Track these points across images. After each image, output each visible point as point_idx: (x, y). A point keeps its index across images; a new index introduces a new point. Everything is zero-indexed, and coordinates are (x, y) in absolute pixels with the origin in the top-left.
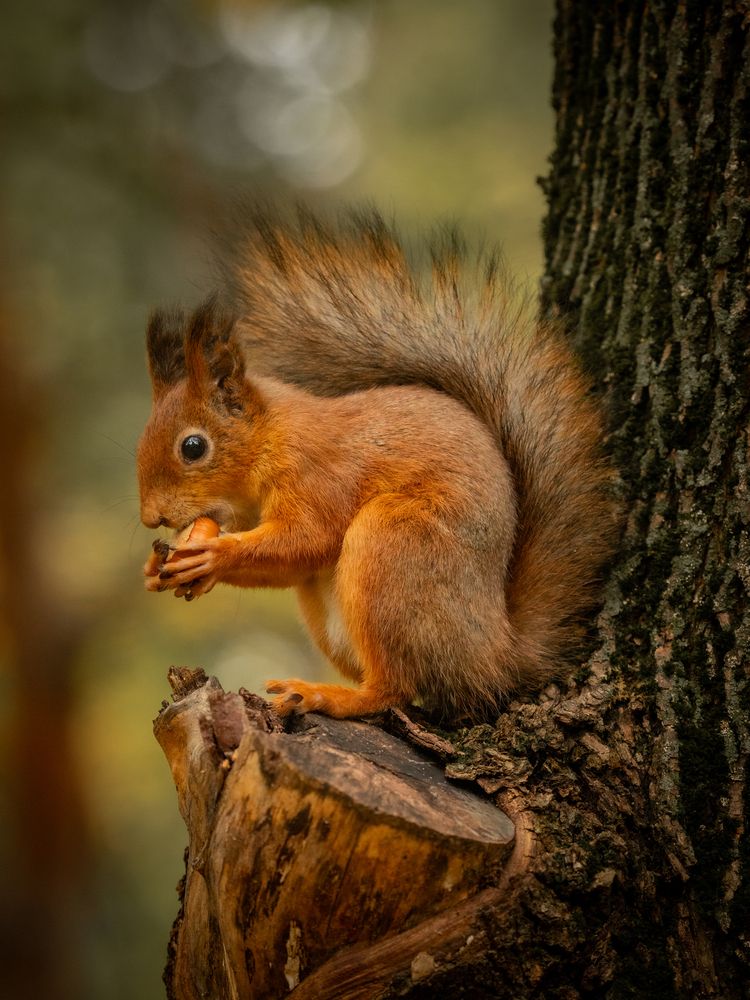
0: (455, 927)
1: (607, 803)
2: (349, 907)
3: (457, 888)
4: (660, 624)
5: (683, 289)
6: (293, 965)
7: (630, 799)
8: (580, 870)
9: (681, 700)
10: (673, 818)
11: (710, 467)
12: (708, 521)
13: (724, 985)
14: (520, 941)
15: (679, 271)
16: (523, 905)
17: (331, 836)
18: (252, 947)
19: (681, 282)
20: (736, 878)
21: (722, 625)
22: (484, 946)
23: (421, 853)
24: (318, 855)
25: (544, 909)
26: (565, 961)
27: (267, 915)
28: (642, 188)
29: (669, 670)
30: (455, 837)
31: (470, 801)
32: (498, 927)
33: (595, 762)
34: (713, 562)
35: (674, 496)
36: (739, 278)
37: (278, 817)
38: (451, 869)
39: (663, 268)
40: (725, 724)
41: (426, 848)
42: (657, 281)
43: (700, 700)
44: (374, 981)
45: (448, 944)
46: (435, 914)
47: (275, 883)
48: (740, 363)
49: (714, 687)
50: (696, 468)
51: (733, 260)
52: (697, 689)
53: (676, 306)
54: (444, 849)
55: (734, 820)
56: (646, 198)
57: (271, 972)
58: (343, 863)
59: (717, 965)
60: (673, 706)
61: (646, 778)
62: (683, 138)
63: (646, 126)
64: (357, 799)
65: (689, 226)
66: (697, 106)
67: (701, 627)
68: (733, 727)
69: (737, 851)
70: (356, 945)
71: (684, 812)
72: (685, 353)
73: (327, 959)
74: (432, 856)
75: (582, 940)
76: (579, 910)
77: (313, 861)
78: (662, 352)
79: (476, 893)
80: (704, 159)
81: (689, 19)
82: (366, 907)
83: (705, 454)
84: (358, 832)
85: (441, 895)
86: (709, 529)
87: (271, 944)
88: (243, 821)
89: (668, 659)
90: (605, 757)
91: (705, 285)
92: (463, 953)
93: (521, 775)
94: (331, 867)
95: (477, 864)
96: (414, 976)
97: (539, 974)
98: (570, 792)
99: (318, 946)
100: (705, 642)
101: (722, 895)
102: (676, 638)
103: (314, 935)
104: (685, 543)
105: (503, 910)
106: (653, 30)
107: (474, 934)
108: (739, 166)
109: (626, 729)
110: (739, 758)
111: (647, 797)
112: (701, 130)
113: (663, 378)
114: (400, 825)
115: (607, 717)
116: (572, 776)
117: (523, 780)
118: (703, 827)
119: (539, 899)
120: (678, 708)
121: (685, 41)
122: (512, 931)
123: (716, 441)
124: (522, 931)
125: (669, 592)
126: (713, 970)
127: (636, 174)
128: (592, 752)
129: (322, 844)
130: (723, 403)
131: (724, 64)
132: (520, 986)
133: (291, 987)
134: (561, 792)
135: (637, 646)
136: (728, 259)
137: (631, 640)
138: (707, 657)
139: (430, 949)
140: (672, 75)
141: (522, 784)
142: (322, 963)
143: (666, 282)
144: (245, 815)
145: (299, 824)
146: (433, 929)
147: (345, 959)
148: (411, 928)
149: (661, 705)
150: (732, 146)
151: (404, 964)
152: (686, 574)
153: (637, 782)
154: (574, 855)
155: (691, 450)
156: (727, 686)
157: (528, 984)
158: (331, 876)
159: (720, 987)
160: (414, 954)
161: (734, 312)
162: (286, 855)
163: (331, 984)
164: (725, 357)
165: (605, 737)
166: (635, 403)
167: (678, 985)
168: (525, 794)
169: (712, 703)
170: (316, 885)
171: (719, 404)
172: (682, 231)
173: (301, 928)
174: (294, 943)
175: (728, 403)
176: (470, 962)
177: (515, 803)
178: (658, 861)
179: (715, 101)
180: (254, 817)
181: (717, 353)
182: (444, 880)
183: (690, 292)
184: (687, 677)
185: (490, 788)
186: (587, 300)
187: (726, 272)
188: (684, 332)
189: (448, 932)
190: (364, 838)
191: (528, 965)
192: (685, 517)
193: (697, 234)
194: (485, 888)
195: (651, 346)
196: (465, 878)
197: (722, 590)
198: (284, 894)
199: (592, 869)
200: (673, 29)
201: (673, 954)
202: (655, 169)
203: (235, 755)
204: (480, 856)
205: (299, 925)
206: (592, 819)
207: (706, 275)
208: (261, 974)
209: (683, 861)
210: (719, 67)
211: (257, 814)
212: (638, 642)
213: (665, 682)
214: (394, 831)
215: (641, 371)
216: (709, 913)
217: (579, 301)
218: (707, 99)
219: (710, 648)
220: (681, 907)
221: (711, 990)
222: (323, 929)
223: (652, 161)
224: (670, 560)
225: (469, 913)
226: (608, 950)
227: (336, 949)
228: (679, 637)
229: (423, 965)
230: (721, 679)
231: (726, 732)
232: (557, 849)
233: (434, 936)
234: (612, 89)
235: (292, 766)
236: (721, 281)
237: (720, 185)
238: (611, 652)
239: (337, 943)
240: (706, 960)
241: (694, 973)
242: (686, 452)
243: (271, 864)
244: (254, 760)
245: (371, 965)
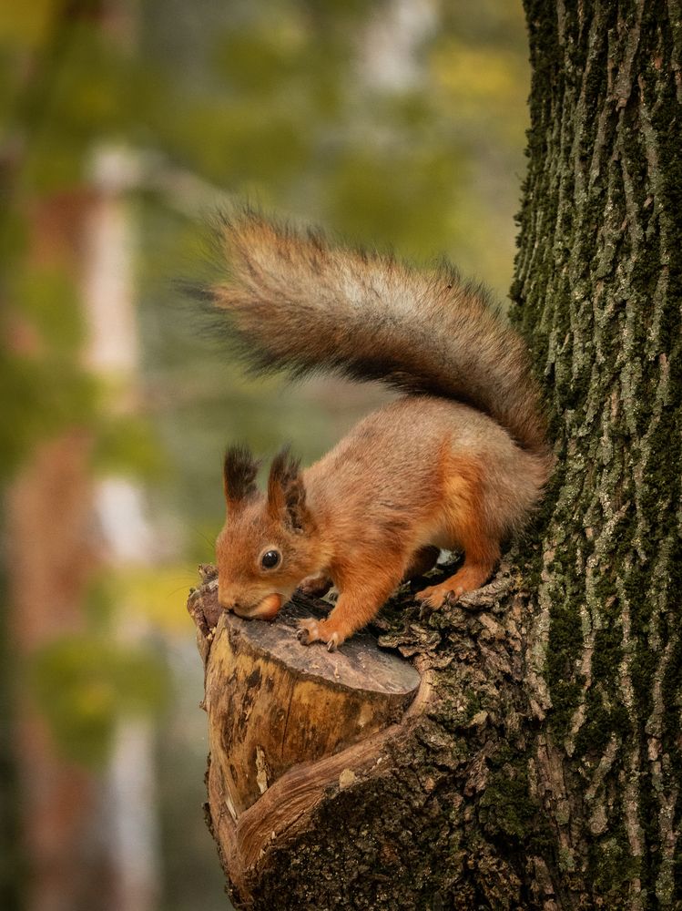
0: (369, 752)
1: (491, 665)
2: (294, 737)
3: (370, 724)
4: (550, 535)
5: (577, 294)
6: (262, 777)
7: (510, 661)
8: (463, 712)
9: (557, 590)
10: (538, 675)
11: (586, 424)
12: (585, 461)
13: (569, 792)
14: (416, 762)
15: (575, 281)
16: (417, 736)
17: (275, 688)
18: (233, 763)
19: (576, 289)
20: (581, 717)
21: (588, 536)
22: (389, 765)
23: (338, 701)
24: (268, 701)
25: (433, 739)
26: (452, 776)
27: (241, 742)
28: (559, 220)
29: (551, 568)
30: (362, 690)
31: (391, 662)
32: (398, 752)
33: (486, 635)
34: (587, 491)
35: (565, 443)
36: (612, 287)
37: (241, 675)
38: (363, 712)
39: (567, 278)
40: (583, 607)
41: (342, 698)
42: (563, 287)
43: (569, 590)
44: (315, 788)
45: (364, 764)
46: (357, 742)
47: (243, 720)
48: (609, 349)
49: (578, 580)
50: (579, 423)
51: (607, 275)
52: (568, 582)
53: (572, 306)
54: (355, 700)
55: (584, 676)
56: (561, 227)
57: (248, 781)
58: (285, 707)
59: (565, 779)
60: (550, 594)
61: (525, 647)
62: (581, 186)
63: (563, 176)
64: (289, 664)
65: (583, 248)
66: (590, 164)
67: (575, 537)
68: (589, 610)
69: (583, 698)
70: (303, 763)
71: (548, 671)
72: (576, 341)
73: (284, 773)
74: (347, 702)
75: (463, 761)
76: (463, 740)
77: (266, 706)
78: (564, 339)
79: (385, 728)
80: (593, 202)
81: (587, 102)
82: (306, 737)
83: (585, 413)
84: (292, 687)
85: (358, 730)
86: (585, 467)
87: (246, 761)
88: (220, 677)
89: (551, 560)
90: (493, 631)
91: (590, 292)
92: (374, 771)
93: (432, 643)
94: (278, 710)
95: (383, 708)
96: (341, 786)
97: (432, 785)
98: (467, 656)
99: (278, 763)
100: (576, 549)
101: (570, 729)
102: (559, 545)
103: (274, 757)
104: (569, 476)
105: (402, 740)
106: (568, 107)
107: (383, 757)
108: (614, 207)
109: (517, 610)
110: (591, 632)
111: (524, 660)
112: (592, 181)
113: (564, 357)
114: (321, 681)
115: (504, 601)
116: (469, 644)
117: (433, 647)
118: (561, 681)
119: (430, 733)
120: (554, 596)
121: (585, 116)
122: (409, 755)
123: (591, 405)
124: (417, 755)
125: (556, 512)
126: (562, 782)
127: (556, 210)
128: (486, 628)
129: (270, 694)
130: (596, 377)
131: (607, 135)
132: (419, 793)
133: (262, 791)
134: (460, 656)
135: (535, 551)
136: (604, 274)
137: (531, 546)
138: (576, 559)
139: (352, 767)
140: (578, 139)
141: (432, 651)
142: (282, 775)
143: (568, 290)
144: (222, 672)
145: (254, 680)
146: (352, 753)
147: (297, 772)
148: (340, 751)
149: (541, 593)
150: (609, 194)
151: (335, 777)
152: (568, 499)
153: (518, 648)
154: (458, 702)
155: (577, 410)
156: (587, 580)
157: (424, 791)
158: (280, 716)
159: (566, 794)
160: (341, 771)
161: (606, 312)
162: (248, 701)
163: (286, 790)
164: (599, 344)
165: (500, 617)
166: (546, 375)
167: (533, 792)
168: (432, 658)
169: (577, 593)
170: (270, 722)
171: (594, 378)
172: (578, 253)
173: (264, 750)
174: (261, 761)
175: (600, 377)
176: (380, 776)
177: (423, 663)
178: (522, 706)
179: (600, 162)
180: (226, 674)
181: (594, 341)
182: (358, 720)
183: (582, 296)
184: (564, 574)
185: (407, 653)
186: (529, 297)
187: (603, 283)
188: (576, 325)
189: (364, 755)
190: (297, 690)
191: (424, 779)
192: (571, 458)
193: (587, 254)
194: (391, 724)
195: (559, 334)
196: (375, 718)
197: (589, 510)
198: (249, 728)
199: (471, 713)
200: (578, 108)
201: (531, 771)
202: (567, 207)
203: (214, 630)
204: (385, 702)
205: (263, 749)
206: (481, 675)
207: (591, 285)
208: (242, 782)
209: (541, 705)
210: (603, 137)
211: (228, 673)
212: (535, 547)
213: (548, 577)
214: (317, 686)
215: (551, 351)
216: (560, 742)
217: (525, 298)
218: (596, 160)
219: (579, 553)
220: (540, 737)
221: (560, 796)
222: (279, 752)
223: (566, 201)
224: (559, 489)
225: (378, 742)
226: (483, 768)
227: (290, 766)
228: (562, 544)
229: (347, 779)
230: (584, 575)
231: (584, 613)
232: (449, 697)
233: (354, 758)
234: (549, 148)
235: (247, 640)
236: (600, 289)
237: (601, 221)
238: (515, 555)
239: (290, 761)
240: (557, 775)
241: (547, 784)
242: (573, 411)
243: (239, 707)
244: (225, 635)
245: (313, 777)
